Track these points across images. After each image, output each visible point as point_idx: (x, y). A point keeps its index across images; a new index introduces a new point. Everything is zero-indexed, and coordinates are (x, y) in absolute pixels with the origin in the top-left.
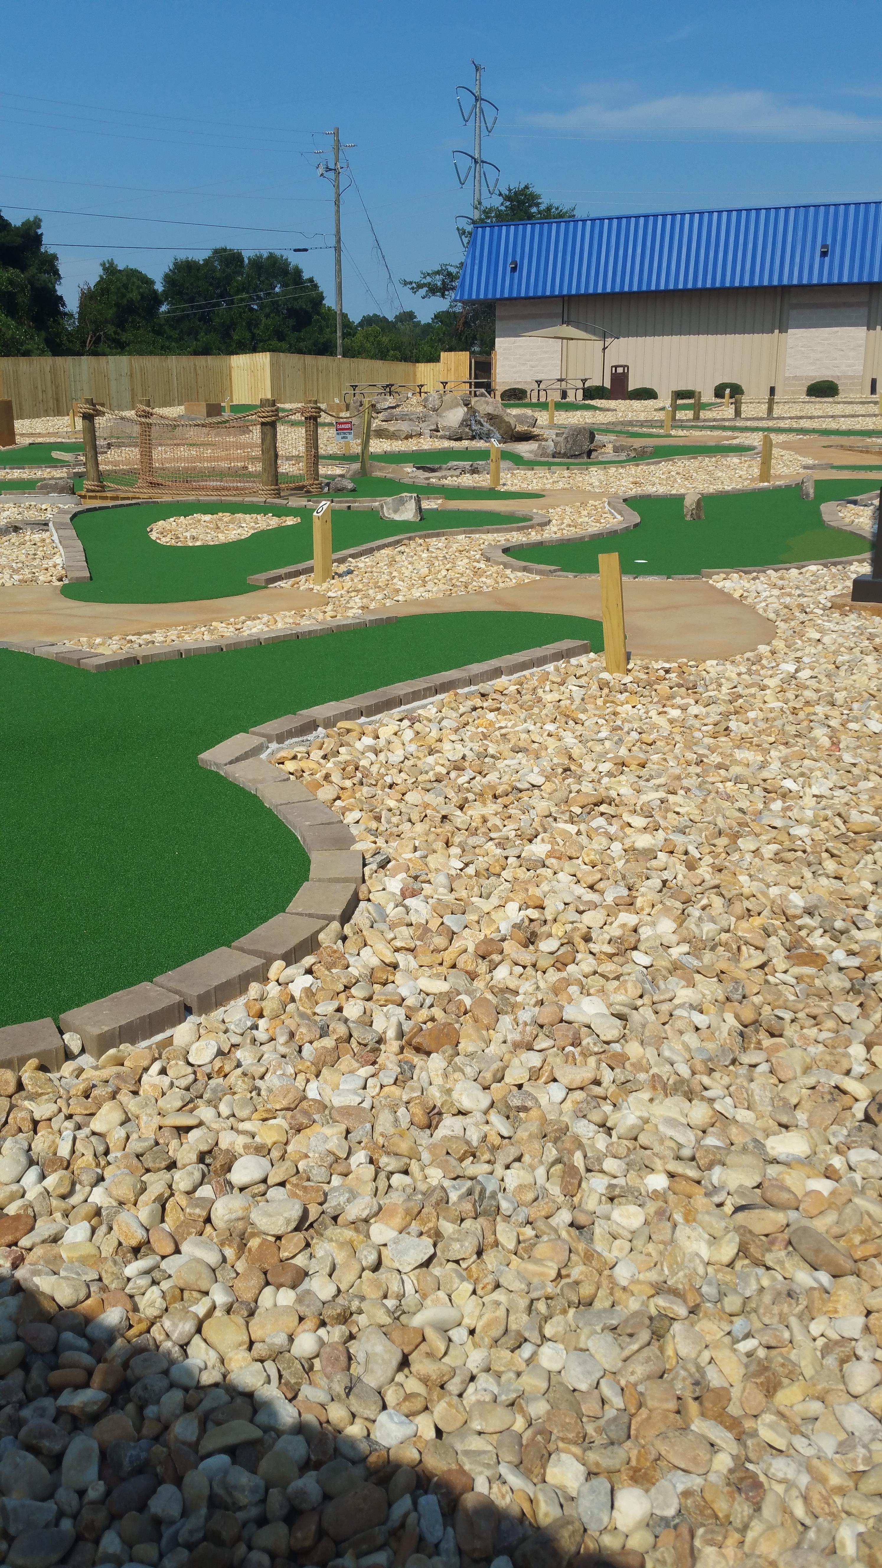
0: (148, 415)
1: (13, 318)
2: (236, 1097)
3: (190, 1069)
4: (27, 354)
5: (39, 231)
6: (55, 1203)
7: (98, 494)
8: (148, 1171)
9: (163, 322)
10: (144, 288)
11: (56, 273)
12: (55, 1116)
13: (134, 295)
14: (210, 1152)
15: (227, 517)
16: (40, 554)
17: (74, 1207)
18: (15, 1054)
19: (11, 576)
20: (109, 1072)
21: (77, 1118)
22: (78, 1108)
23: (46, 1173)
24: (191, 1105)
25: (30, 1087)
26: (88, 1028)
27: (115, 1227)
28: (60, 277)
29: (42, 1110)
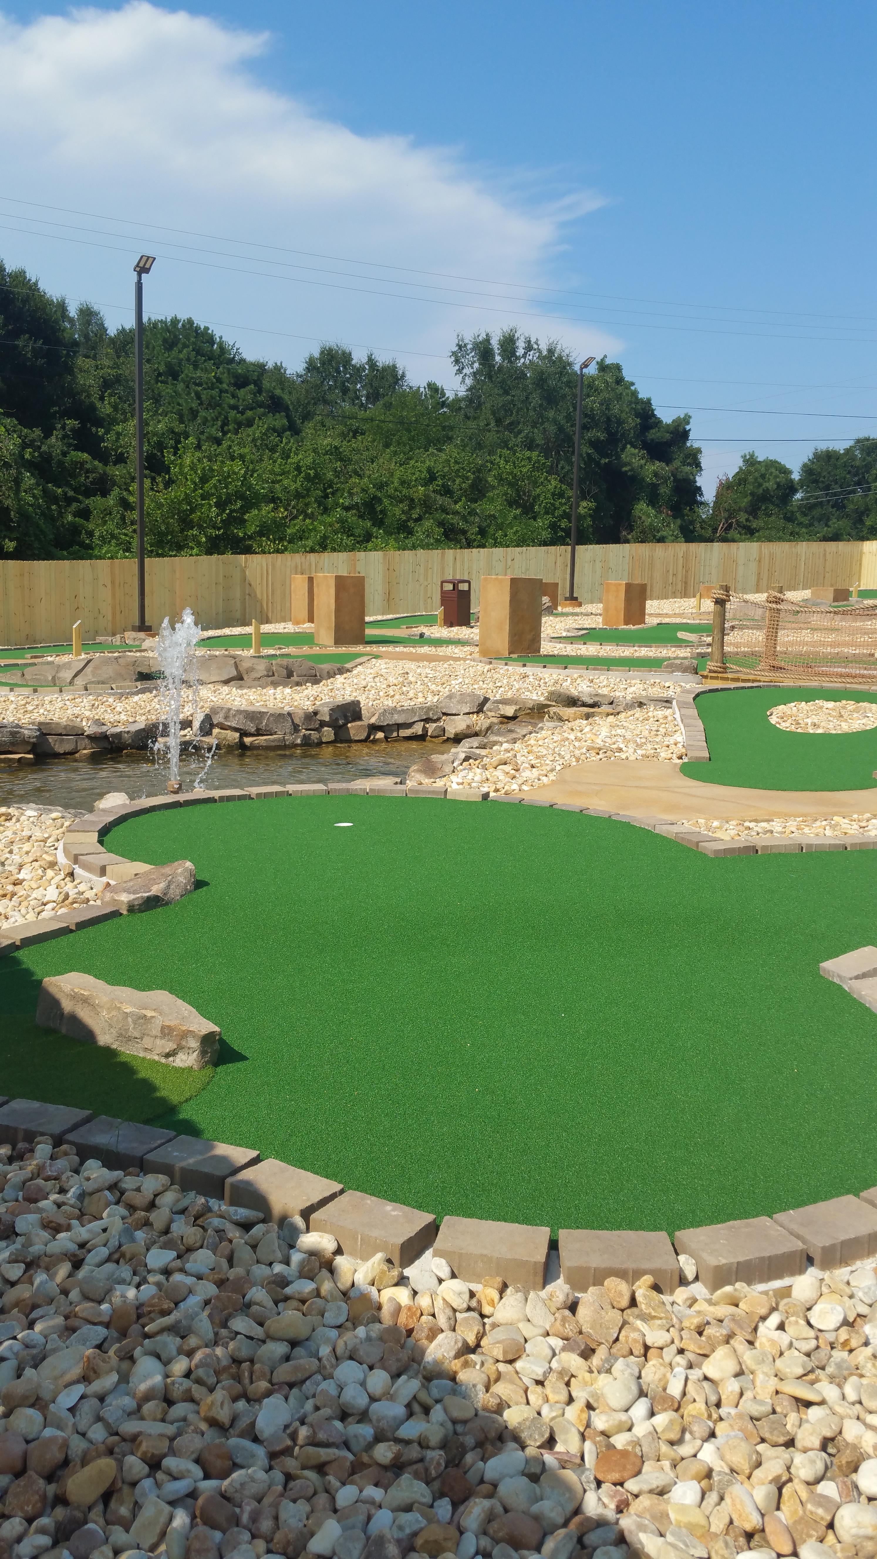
0: (778, 601)
1: (653, 507)
2: (864, 1381)
3: (812, 1333)
4: (661, 540)
5: (688, 428)
6: (664, 1448)
7: (720, 675)
8: (763, 1440)
9: (796, 509)
10: (781, 478)
11: (698, 465)
12: (667, 1346)
13: (770, 485)
14: (832, 1439)
15: (851, 705)
16: (662, 731)
17: (683, 1459)
18: (630, 1265)
19: (635, 751)
20: (724, 1310)
21: (690, 1355)
22: (692, 1344)
23: (656, 1410)
24: (812, 1377)
25: (643, 1306)
26: (705, 1256)
27: (728, 1499)
28: (701, 469)
29: (655, 1336)
